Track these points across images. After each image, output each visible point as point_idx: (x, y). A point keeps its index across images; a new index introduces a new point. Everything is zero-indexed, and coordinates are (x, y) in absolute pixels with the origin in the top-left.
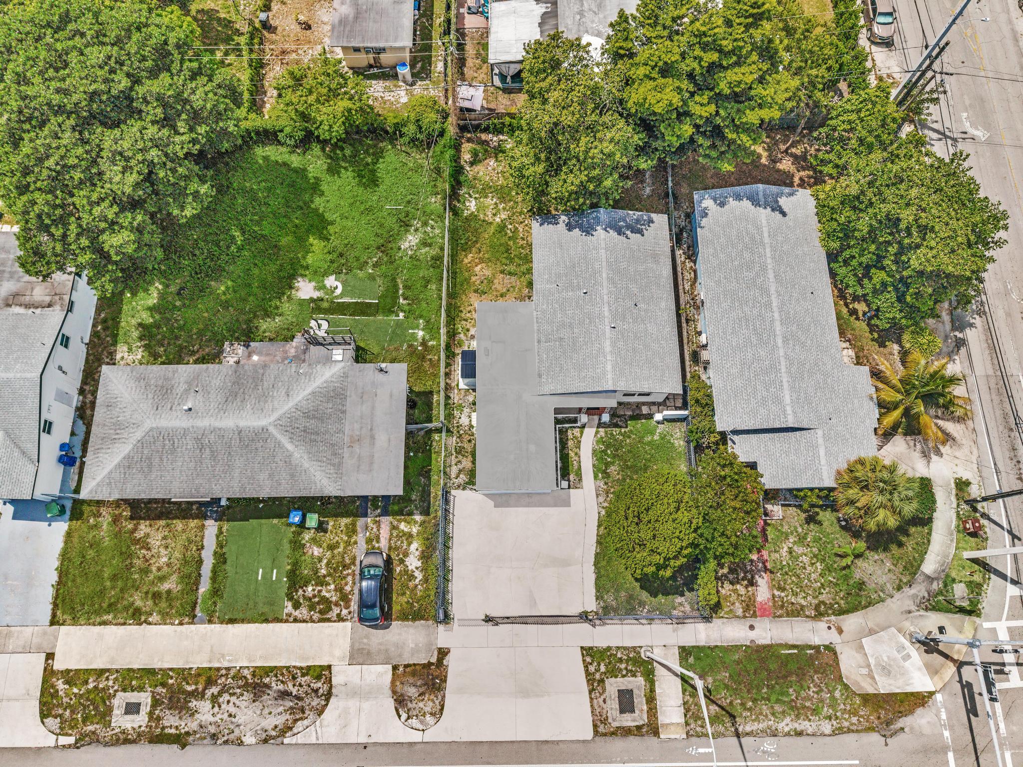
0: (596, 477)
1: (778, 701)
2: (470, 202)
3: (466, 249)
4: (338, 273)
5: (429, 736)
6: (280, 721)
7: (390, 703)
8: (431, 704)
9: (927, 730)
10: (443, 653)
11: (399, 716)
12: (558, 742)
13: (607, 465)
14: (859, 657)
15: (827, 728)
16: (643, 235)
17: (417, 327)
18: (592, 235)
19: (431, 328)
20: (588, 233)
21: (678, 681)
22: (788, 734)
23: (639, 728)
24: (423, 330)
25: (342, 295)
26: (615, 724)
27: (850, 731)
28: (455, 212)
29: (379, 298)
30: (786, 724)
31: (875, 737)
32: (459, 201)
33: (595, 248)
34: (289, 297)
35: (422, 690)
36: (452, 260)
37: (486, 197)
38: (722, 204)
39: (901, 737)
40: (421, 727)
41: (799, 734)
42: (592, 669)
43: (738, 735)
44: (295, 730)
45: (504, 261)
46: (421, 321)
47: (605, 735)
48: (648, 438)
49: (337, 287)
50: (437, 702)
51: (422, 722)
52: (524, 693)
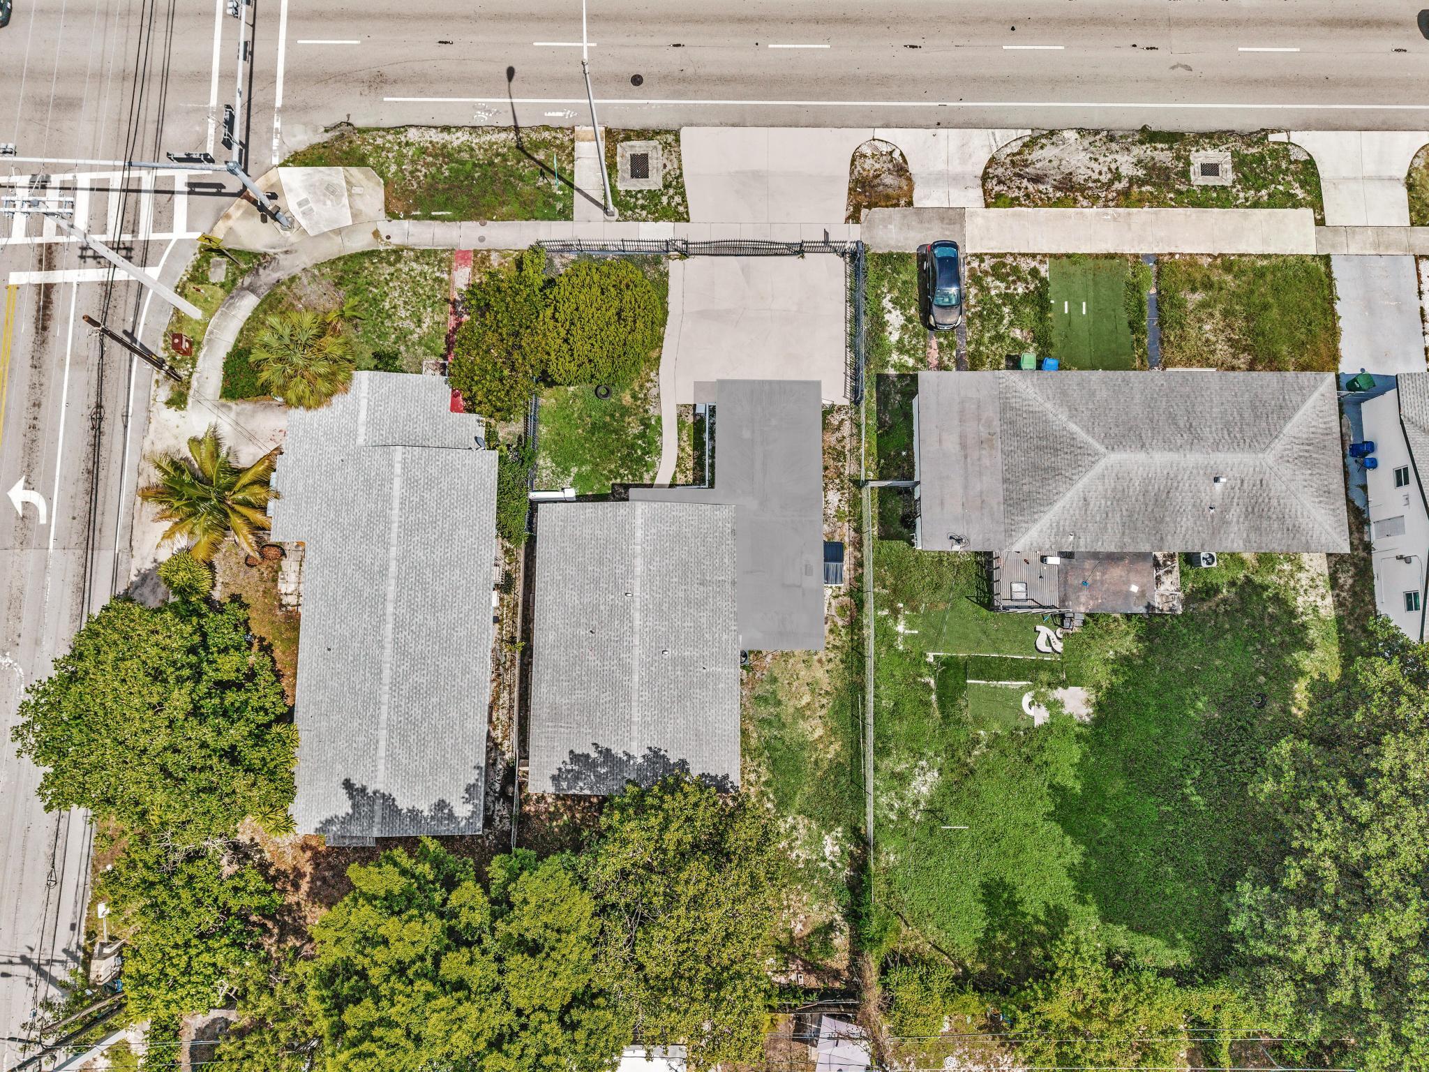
0: (659, 419)
1: (463, 163)
2: (832, 853)
3: (837, 768)
4: (1031, 731)
5: (867, 134)
6: (1037, 154)
7: (913, 168)
8: (866, 166)
9: (298, 129)
10: (854, 217)
11: (902, 154)
12: (721, 125)
13: (642, 436)
14: (359, 204)
15: (413, 135)
16: (571, 752)
17: (906, 639)
18: (650, 748)
19: (886, 636)
20: (656, 753)
21: (577, 183)
22: (458, 128)
23: (628, 138)
24: (897, 634)
25: (1021, 691)
26: (654, 143)
27: (387, 130)
28: (857, 835)
29: (965, 687)
30: (457, 139)
31: (359, 122)
32: (851, 854)
33: (646, 725)
34: (1098, 687)
35: (877, 181)
36: (858, 748)
37: (807, 862)
38: (441, 805)
39: (329, 124)
40: (876, 143)
41: (446, 129)
42: (678, 199)
43: (517, 129)
44: (1020, 143)
45: (779, 746)
46: (901, 648)
47: (667, 132)
48: (586, 468)
49: (1031, 705)
50: (859, 168)
51: (876, 148)
52: (758, 176)
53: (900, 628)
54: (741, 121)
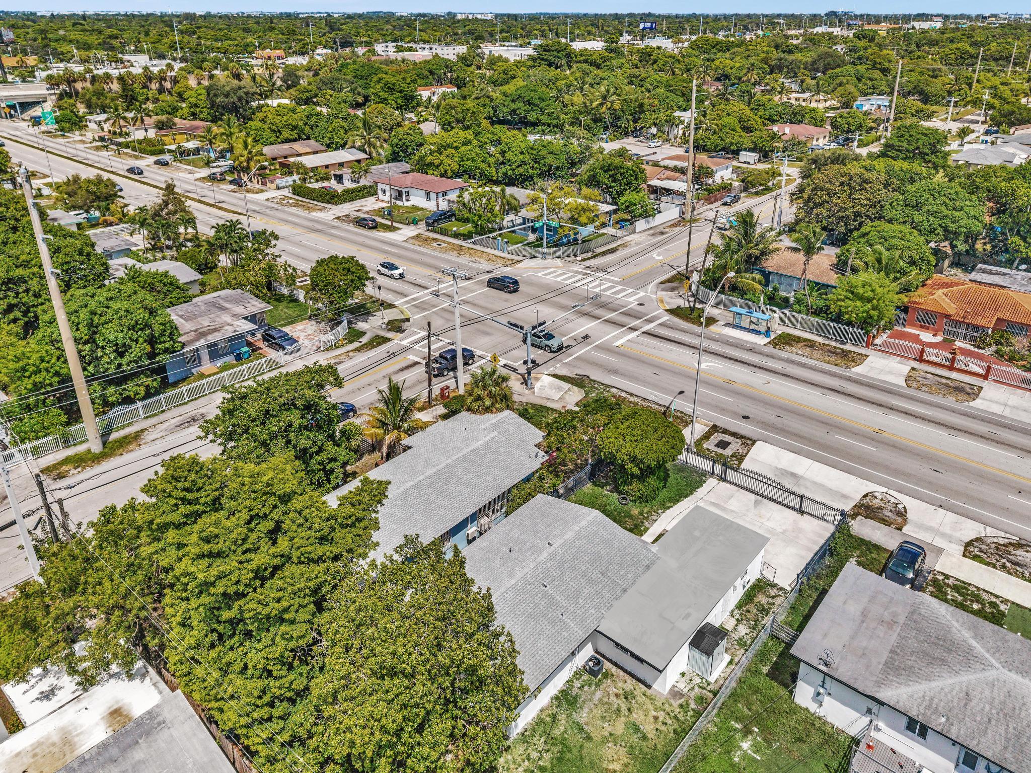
0: (647, 529)
5: (883, 489)
7: (909, 515)
8: (874, 502)
9: (566, 370)
11: (905, 508)
12: (785, 449)
14: (567, 397)
15: (613, 390)
22: (637, 396)
23: (724, 433)
24: (740, 748)
26: (739, 440)
27: (603, 384)
30: (634, 399)
31: (593, 378)
35: (879, 510)
39: (580, 373)
40: (888, 496)
41: (631, 394)
42: (736, 462)
43: (668, 408)
44: (1007, 541)
46: (736, 759)
47: (750, 439)
50: (868, 500)
51: (886, 498)
52: (795, 475)
53: (746, 745)
54: (798, 452)
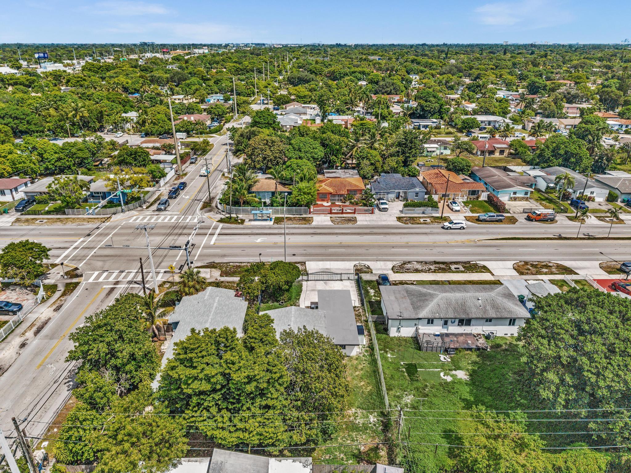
1: (244, 268)
2: (374, 421)
3: (370, 394)
4: (446, 383)
5: (357, 262)
7: (371, 267)
8: (358, 267)
9: (199, 263)
10: (357, 275)
11: (368, 265)
12: (317, 261)
14: (213, 274)
17: (392, 358)
19: (384, 358)
22: (244, 263)
24: (388, 357)
25: (439, 372)
26: (298, 264)
27: (224, 263)
28: (382, 414)
29: (417, 371)
31: (217, 262)
32: (382, 421)
35: (362, 270)
36: (379, 388)
37: (363, 424)
39: (208, 262)
41: (241, 263)
43: (261, 262)
44: (400, 264)
46: (390, 360)
47: (302, 262)
49: (444, 376)
51: (360, 264)
52: (328, 269)
53: (389, 355)
54: (322, 260)
